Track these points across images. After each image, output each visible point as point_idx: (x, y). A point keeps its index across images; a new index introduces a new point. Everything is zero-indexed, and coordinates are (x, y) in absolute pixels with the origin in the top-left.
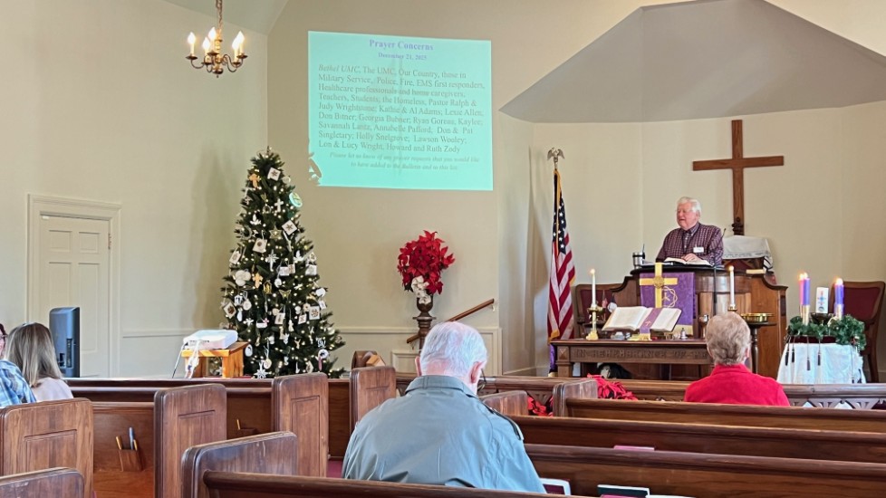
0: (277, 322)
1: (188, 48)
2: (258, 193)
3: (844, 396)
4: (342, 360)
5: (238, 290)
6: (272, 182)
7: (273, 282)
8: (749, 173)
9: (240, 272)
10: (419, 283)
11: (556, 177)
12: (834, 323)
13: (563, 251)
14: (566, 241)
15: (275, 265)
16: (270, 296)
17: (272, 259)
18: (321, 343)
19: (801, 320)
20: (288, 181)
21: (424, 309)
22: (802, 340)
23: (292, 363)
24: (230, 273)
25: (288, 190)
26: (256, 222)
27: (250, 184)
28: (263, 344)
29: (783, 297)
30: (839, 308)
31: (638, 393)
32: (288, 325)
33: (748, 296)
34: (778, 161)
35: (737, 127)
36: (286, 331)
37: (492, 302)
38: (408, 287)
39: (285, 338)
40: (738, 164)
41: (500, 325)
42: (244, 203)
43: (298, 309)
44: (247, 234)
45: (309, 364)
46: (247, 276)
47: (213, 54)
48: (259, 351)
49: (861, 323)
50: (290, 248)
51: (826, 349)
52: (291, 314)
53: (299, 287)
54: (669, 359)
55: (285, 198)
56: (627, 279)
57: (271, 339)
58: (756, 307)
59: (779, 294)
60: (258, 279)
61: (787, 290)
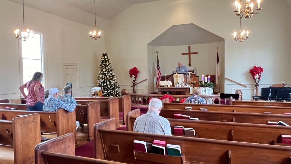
0: (108, 84)
1: (90, 35)
2: (103, 60)
3: (210, 97)
4: (120, 91)
5: (100, 78)
6: (106, 58)
7: (107, 77)
8: (192, 55)
9: (101, 75)
10: (133, 76)
11: (157, 56)
12: (208, 84)
13: (159, 70)
14: (159, 68)
15: (107, 74)
16: (106, 79)
17: (106, 73)
18: (115, 87)
19: (202, 83)
20: (109, 58)
21: (134, 81)
22: (203, 87)
23: (110, 91)
24: (99, 75)
25: (109, 59)
26: (103, 66)
27: (102, 59)
28: (105, 88)
29: (198, 78)
30: (209, 81)
31: (174, 97)
32: (109, 84)
33: (192, 78)
34: (196, 53)
35: (189, 47)
36: (109, 86)
37: (146, 79)
38: (131, 77)
39: (109, 87)
40: (190, 54)
41: (148, 83)
42: (101, 62)
43: (111, 82)
44: (101, 68)
45: (113, 91)
46: (102, 76)
47: (95, 36)
48: (104, 89)
49: (213, 84)
50: (110, 70)
51: (207, 89)
52: (110, 82)
53: (111, 78)
54: (179, 91)
55: (108, 61)
56: (171, 75)
57: (107, 87)
58: (194, 81)
59: (197, 78)
60: (104, 76)
61: (199, 77)
